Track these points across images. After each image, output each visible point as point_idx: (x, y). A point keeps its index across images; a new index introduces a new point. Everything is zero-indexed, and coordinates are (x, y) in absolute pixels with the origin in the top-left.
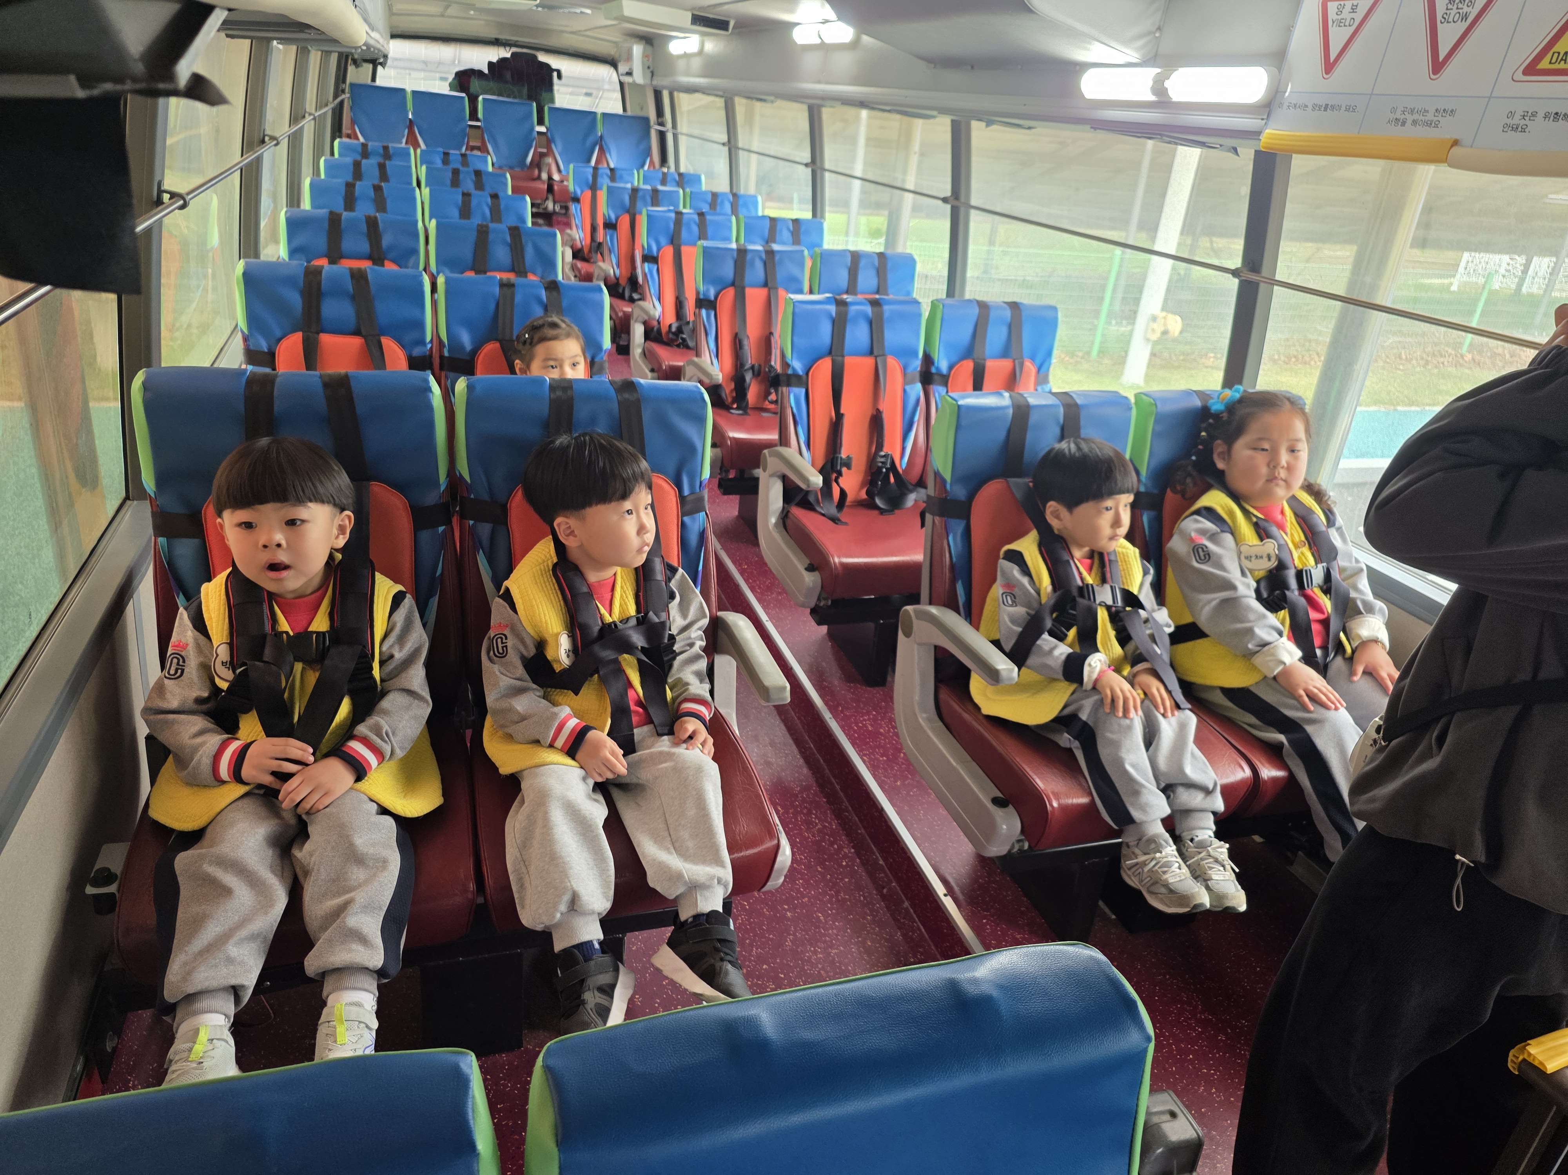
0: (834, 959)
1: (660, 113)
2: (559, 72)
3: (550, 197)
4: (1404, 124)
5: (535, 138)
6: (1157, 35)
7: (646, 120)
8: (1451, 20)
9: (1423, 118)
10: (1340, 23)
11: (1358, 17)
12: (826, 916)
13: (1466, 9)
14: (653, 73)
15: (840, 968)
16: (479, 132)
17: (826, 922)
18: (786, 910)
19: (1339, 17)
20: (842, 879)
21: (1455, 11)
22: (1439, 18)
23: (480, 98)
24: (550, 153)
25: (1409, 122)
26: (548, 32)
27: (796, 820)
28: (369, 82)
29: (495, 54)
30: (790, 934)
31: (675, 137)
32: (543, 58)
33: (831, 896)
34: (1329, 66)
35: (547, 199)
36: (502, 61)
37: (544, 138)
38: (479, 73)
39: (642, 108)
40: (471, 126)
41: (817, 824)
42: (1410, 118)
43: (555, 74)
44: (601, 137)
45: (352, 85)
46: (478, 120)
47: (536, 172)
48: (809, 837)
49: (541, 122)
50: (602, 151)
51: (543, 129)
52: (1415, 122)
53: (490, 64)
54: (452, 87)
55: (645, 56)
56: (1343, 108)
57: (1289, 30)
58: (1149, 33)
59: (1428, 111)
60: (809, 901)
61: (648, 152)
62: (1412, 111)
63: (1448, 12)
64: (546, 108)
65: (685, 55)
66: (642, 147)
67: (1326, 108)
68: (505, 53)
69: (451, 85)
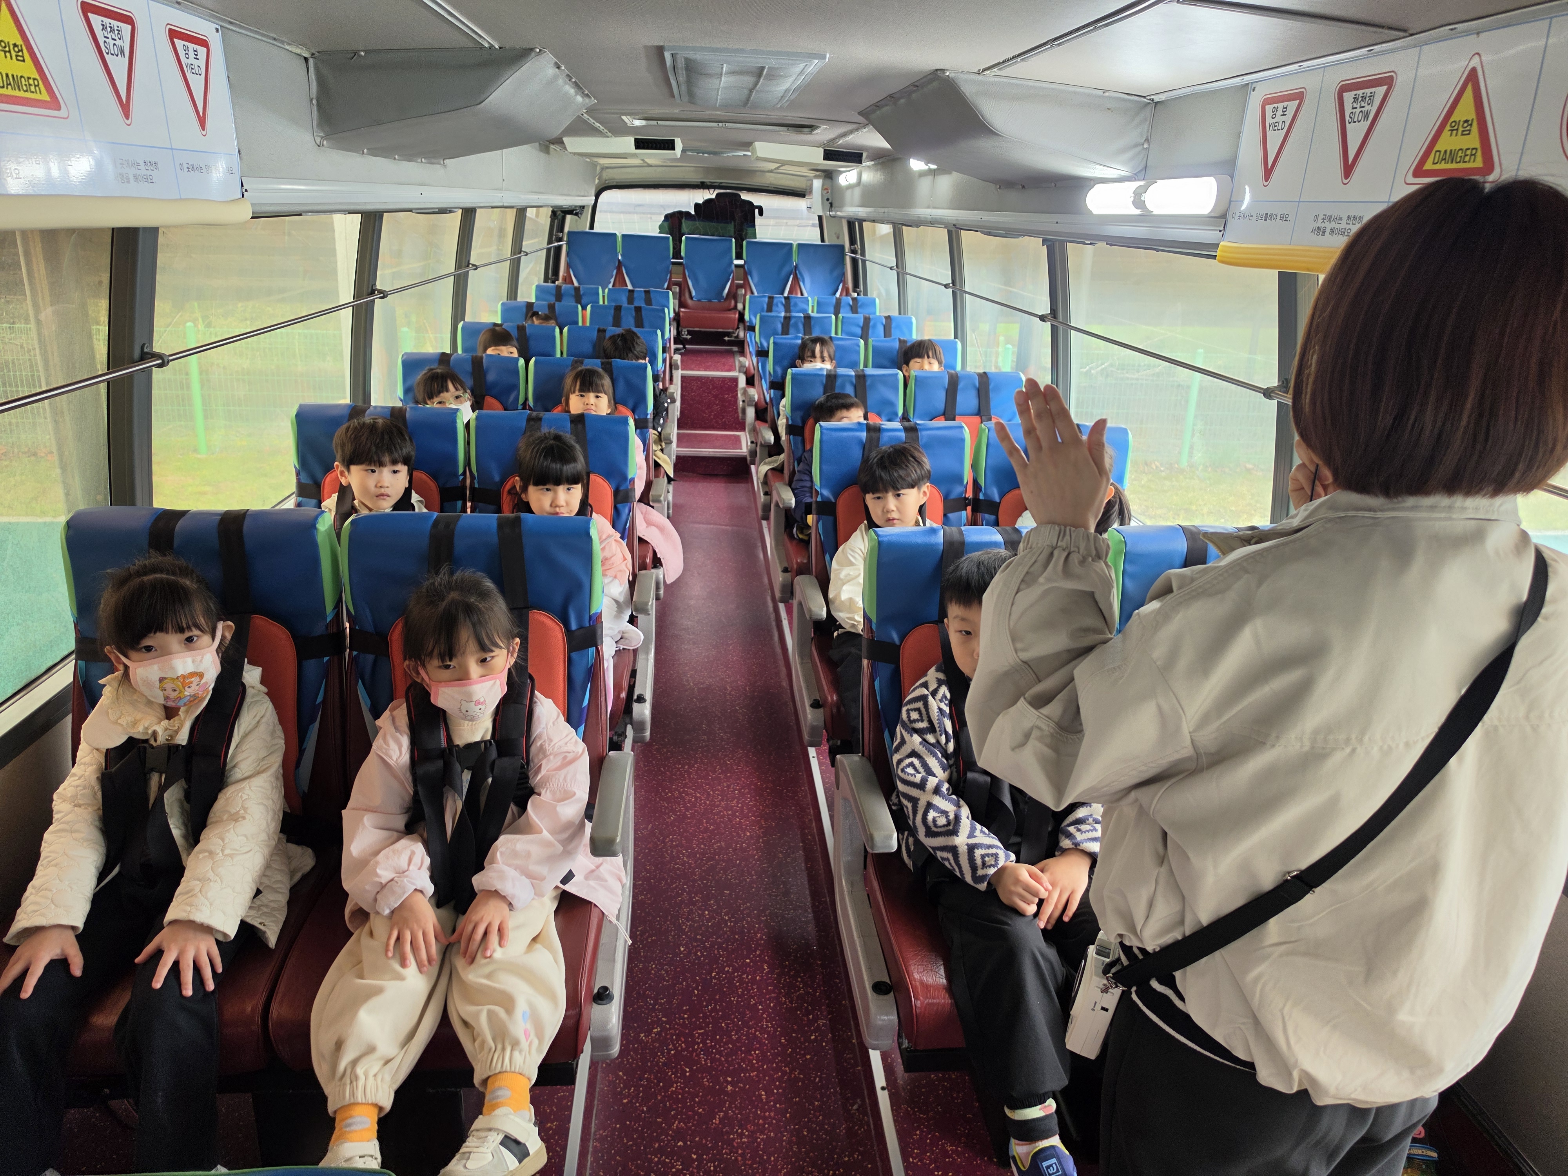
0: (759, 1144)
1: (852, 241)
2: (760, 209)
3: (741, 326)
4: (1323, 234)
5: (732, 272)
6: (1145, 146)
7: (842, 247)
8: (1356, 119)
9: (1338, 226)
10: (1274, 126)
11: (1288, 119)
12: (769, 1093)
13: (1367, 108)
14: (831, 204)
15: (761, 1157)
16: (680, 268)
17: (768, 1102)
18: (728, 1083)
19: (1275, 120)
20: (804, 1055)
21: (1359, 110)
22: (1347, 118)
23: (684, 238)
24: (746, 285)
25: (1328, 231)
26: (751, 172)
27: (779, 982)
28: (587, 230)
29: (702, 196)
30: (721, 1111)
31: (864, 262)
32: (745, 196)
33: (784, 1073)
34: (1268, 173)
35: (738, 328)
36: (708, 202)
37: (741, 270)
38: (688, 214)
39: (838, 238)
40: (674, 263)
41: (799, 990)
42: (1329, 226)
43: (757, 211)
44: (796, 267)
45: (569, 233)
46: (681, 258)
47: (733, 303)
48: (785, 1002)
49: (739, 256)
50: (796, 280)
51: (740, 262)
52: (1332, 231)
53: (697, 206)
55: (824, 189)
56: (1279, 218)
57: (1239, 135)
58: (1136, 145)
59: (1341, 219)
60: (757, 1076)
61: (842, 278)
62: (1330, 219)
63: (1354, 111)
64: (744, 243)
65: (850, 187)
66: (836, 273)
67: (1266, 217)
68: (711, 195)
69: (660, 227)
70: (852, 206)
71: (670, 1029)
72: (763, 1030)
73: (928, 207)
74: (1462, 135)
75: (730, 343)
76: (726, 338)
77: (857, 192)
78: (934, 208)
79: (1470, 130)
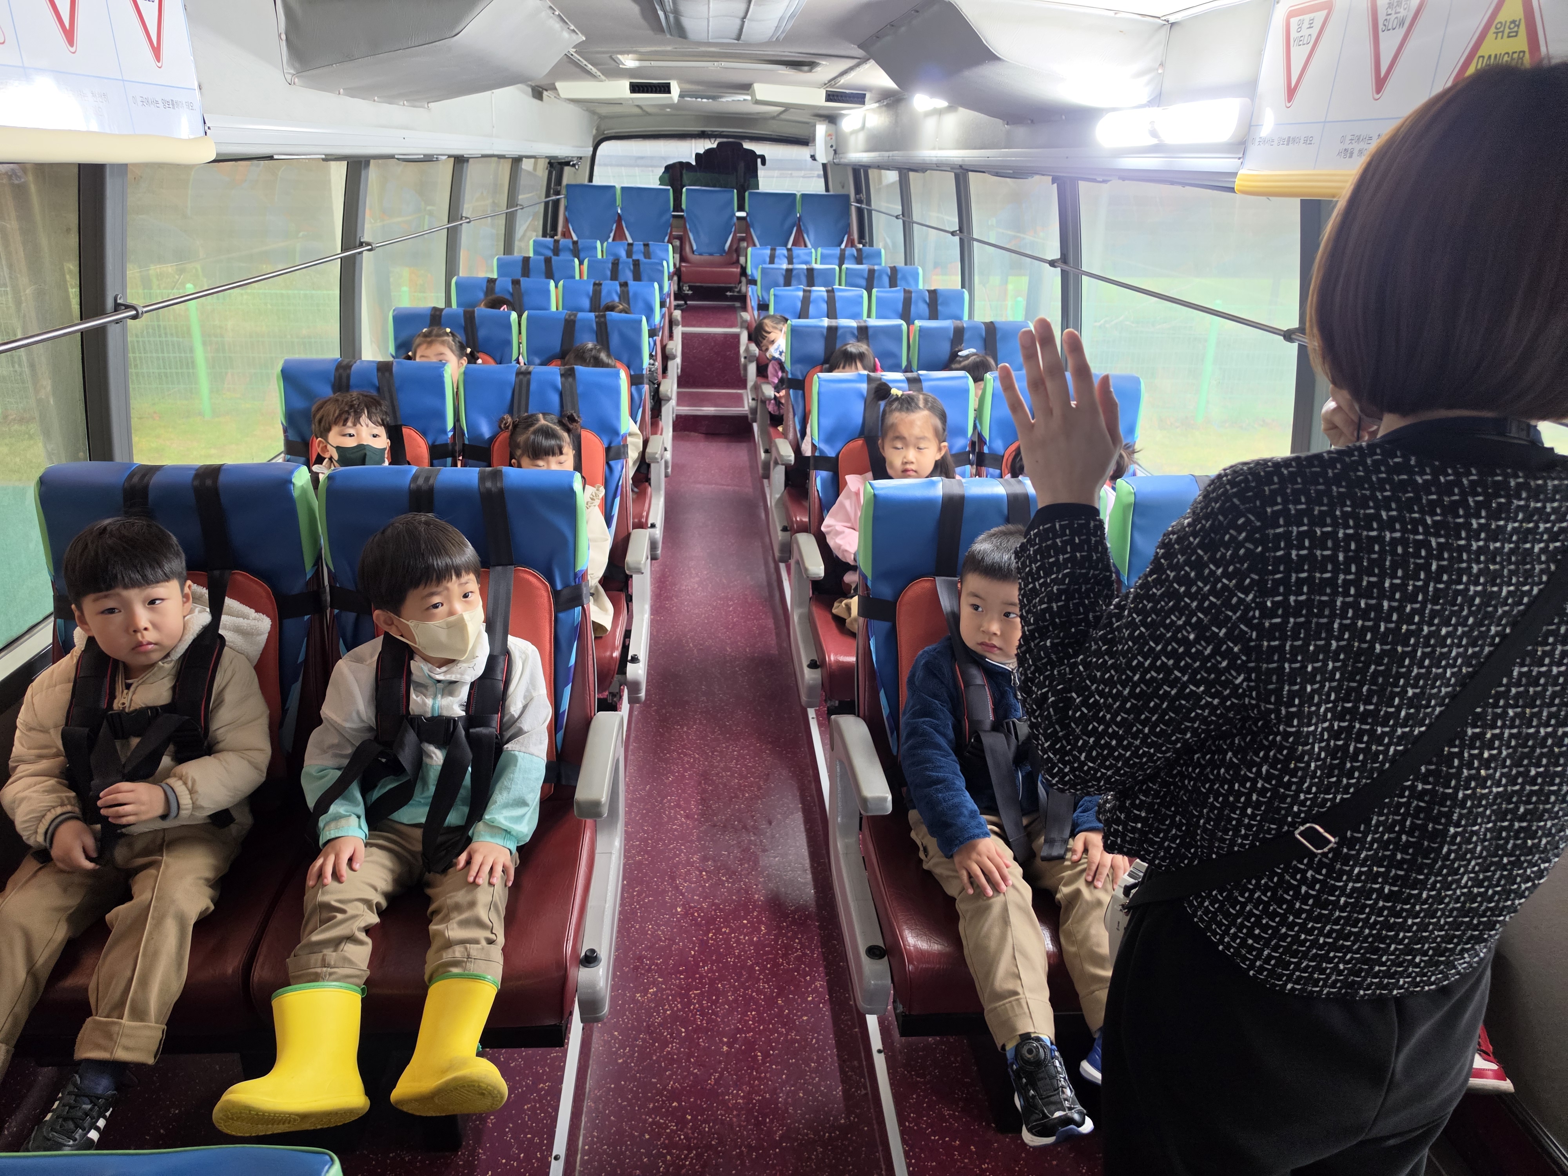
0: (754, 1105)
1: (858, 190)
2: (763, 158)
3: (743, 280)
4: (1351, 153)
5: (734, 224)
6: (1160, 71)
7: (847, 197)
8: (1390, 27)
10: (1300, 41)
11: (1315, 32)
12: (765, 1054)
13: (1401, 14)
14: (835, 151)
16: (681, 222)
19: (1300, 35)
20: (801, 1017)
21: (1393, 17)
22: (1381, 26)
23: (684, 190)
24: (748, 237)
25: (1356, 151)
27: (777, 943)
28: (586, 182)
29: (703, 146)
31: (870, 212)
32: (747, 145)
34: (1291, 92)
35: (740, 282)
36: (709, 152)
37: (744, 222)
38: (688, 164)
39: (843, 186)
40: (674, 216)
42: (1357, 146)
43: (759, 161)
44: (799, 219)
45: (568, 186)
46: (682, 211)
47: (735, 256)
49: (741, 208)
50: (800, 233)
51: (742, 214)
53: (698, 156)
54: (662, 180)
55: (828, 135)
56: (1302, 140)
57: (1260, 53)
58: (1152, 69)
61: (847, 230)
62: (1359, 139)
63: (1388, 18)
64: (747, 194)
65: (854, 132)
66: (841, 224)
67: (1288, 141)
68: (711, 144)
69: (661, 179)
70: (857, 151)
71: (665, 990)
72: (759, 992)
73: (934, 149)
74: (1509, 37)
75: (733, 299)
76: (728, 294)
77: (861, 137)
78: (940, 149)
79: (1517, 32)
